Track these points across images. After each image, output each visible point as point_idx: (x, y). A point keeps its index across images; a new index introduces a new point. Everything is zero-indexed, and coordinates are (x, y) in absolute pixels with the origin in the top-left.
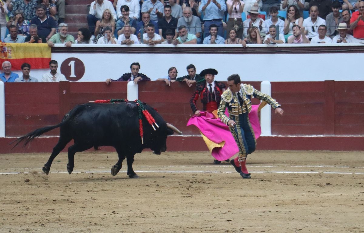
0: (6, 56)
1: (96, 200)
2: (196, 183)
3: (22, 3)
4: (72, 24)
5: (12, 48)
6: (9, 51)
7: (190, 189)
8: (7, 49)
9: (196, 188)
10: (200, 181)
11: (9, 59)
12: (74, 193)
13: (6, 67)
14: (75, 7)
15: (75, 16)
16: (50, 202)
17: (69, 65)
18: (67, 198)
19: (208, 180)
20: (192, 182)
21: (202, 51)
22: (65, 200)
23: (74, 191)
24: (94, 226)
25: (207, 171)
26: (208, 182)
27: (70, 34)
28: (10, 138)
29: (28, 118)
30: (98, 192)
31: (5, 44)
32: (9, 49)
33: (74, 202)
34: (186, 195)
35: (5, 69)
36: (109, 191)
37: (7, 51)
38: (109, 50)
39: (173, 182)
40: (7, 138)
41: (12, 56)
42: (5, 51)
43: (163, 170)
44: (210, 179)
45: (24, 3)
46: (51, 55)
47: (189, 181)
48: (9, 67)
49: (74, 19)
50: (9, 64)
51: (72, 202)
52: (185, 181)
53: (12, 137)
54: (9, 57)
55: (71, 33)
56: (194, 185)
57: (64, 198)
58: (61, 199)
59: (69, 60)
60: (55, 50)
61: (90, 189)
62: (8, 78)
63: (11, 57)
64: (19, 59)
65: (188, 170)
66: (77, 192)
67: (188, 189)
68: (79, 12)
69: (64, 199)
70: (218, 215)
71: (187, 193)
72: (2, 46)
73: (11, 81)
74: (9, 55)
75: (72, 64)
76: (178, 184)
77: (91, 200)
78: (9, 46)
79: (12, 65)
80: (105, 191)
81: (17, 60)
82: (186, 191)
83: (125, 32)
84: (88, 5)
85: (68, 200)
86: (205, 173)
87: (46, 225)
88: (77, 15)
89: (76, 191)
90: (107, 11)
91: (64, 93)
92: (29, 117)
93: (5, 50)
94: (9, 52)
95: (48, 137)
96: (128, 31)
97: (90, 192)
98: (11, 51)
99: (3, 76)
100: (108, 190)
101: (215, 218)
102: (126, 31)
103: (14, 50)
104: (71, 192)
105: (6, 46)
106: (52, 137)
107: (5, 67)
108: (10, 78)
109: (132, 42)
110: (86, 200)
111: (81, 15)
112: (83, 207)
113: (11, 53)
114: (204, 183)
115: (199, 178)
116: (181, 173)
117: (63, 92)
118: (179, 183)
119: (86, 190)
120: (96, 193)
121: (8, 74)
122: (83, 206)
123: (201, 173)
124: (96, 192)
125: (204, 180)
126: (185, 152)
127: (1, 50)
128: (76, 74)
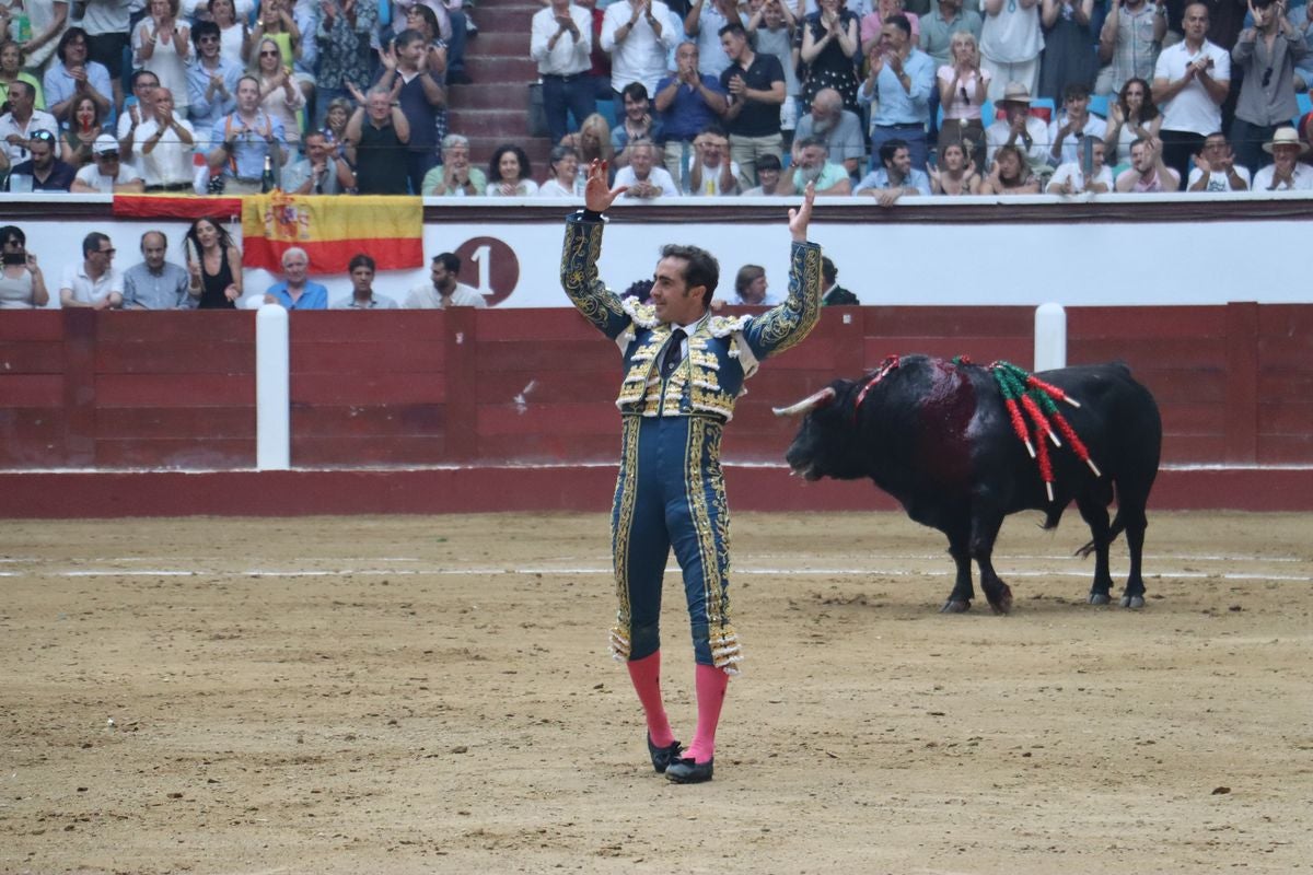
0: (293, 231)
1: (547, 651)
2: (840, 603)
4: (484, 139)
5: (312, 209)
6: (303, 219)
7: (821, 622)
8: (296, 212)
9: (841, 618)
10: (852, 598)
11: (303, 240)
12: (485, 630)
13: (291, 265)
14: (493, 88)
15: (493, 115)
16: (414, 657)
17: (474, 258)
18: (466, 645)
19: (875, 597)
20: (828, 602)
21: (862, 218)
22: (458, 652)
23: (484, 627)
24: (540, 728)
25: (874, 569)
26: (876, 602)
27: (474, 167)
28: (304, 470)
29: (354, 414)
30: (552, 628)
31: (292, 199)
32: (303, 213)
33: (484, 659)
34: (809, 641)
35: (289, 270)
36: (587, 626)
37: (295, 219)
39: (773, 600)
40: (296, 473)
41: (311, 232)
42: (291, 220)
43: (744, 567)
44: (882, 592)
46: (421, 231)
47: (819, 597)
48: (299, 264)
49: (490, 125)
50: (300, 256)
51: (477, 658)
52: (810, 597)
53: (309, 470)
54: (303, 236)
56: (835, 612)
57: (455, 647)
58: (448, 650)
59: (474, 244)
60: (434, 215)
61: (532, 621)
62: (296, 295)
63: (307, 236)
64: (330, 243)
65: (818, 566)
66: (493, 630)
67: (817, 621)
68: (504, 104)
69: (454, 649)
70: (905, 699)
71: (815, 633)
72: (282, 203)
73: (307, 305)
74: (302, 229)
75: (483, 255)
76: (787, 606)
77: (534, 652)
78: (303, 205)
79: (310, 259)
80: (575, 625)
81: (324, 245)
82: (810, 628)
83: (635, 160)
84: (531, 82)
85: (466, 652)
86: (867, 576)
87: (404, 725)
88: (496, 112)
89: (490, 626)
91: (460, 339)
92: (357, 409)
93: (291, 216)
94: (301, 222)
95: (412, 469)
96: (645, 157)
97: (532, 630)
98: (307, 217)
99: (285, 292)
100: (582, 625)
101: (896, 705)
102: (638, 157)
103: (316, 217)
104: (476, 627)
105: (293, 205)
106: (423, 468)
107: (288, 263)
108: (302, 298)
109: (657, 192)
110: (520, 651)
111: (509, 112)
112: (509, 673)
113: (307, 225)
114: (864, 603)
115: (851, 590)
116: (798, 575)
117: (456, 338)
118: (791, 603)
119: (521, 622)
120: (547, 631)
121: (297, 286)
122: (509, 670)
123: (855, 575)
124: (548, 628)
125: (863, 595)
126: (810, 514)
127: (279, 213)
128: (493, 284)
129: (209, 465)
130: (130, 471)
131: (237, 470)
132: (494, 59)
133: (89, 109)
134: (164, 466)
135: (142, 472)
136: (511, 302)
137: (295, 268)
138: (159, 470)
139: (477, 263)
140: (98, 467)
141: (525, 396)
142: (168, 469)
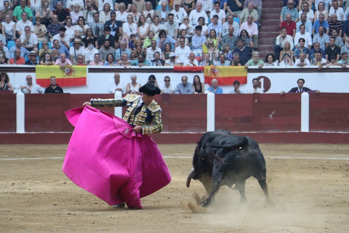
3: (227, 38)
4: (262, 52)
5: (220, 69)
8: (216, 70)
11: (218, 77)
14: (265, 40)
15: (265, 47)
17: (260, 81)
29: (230, 119)
32: (218, 70)
34: (345, 176)
37: (216, 72)
38: (289, 70)
39: (335, 165)
41: (220, 75)
42: (215, 72)
43: (327, 157)
45: (228, 38)
46: (247, 74)
47: (347, 165)
49: (264, 49)
50: (216, 81)
52: (345, 165)
54: (218, 76)
55: (262, 58)
59: (260, 78)
60: (250, 71)
62: (215, 90)
63: (219, 76)
64: (225, 77)
65: (346, 157)
67: (347, 171)
68: (266, 44)
71: (346, 174)
74: (218, 74)
75: (262, 80)
76: (339, 167)
78: (218, 68)
81: (223, 78)
83: (301, 57)
88: (266, 46)
90: (287, 43)
91: (256, 101)
92: (231, 118)
96: (303, 57)
99: (212, 90)
103: (221, 71)
105: (216, 68)
106: (247, 132)
107: (213, 83)
108: (217, 91)
109: (305, 65)
111: (269, 45)
113: (219, 73)
121: (215, 88)
127: (212, 71)
128: (264, 87)
129: (195, 132)
130: (177, 133)
131: (202, 133)
132: (265, 33)
133: (168, 46)
134: (185, 132)
135: (180, 133)
136: (269, 92)
137: (215, 84)
138: (184, 133)
139: (261, 82)
140: (169, 131)
141: (272, 115)
142: (186, 132)
